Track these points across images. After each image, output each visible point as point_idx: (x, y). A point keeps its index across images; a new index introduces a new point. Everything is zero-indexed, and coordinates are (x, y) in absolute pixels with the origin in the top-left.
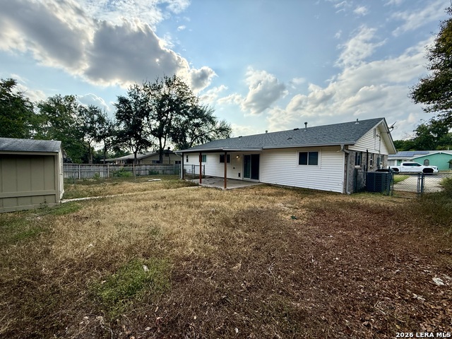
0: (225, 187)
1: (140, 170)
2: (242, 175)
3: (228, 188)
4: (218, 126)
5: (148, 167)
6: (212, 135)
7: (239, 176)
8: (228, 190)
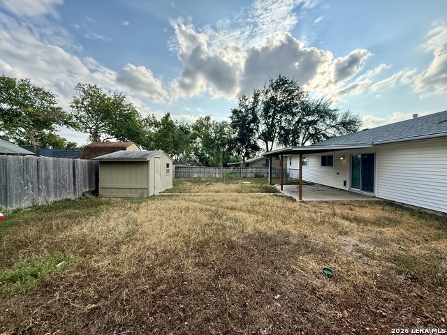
0: (300, 198)
1: (246, 173)
2: (348, 184)
3: (304, 199)
4: (339, 119)
5: (254, 170)
6: (331, 132)
7: (345, 185)
8: (303, 202)
